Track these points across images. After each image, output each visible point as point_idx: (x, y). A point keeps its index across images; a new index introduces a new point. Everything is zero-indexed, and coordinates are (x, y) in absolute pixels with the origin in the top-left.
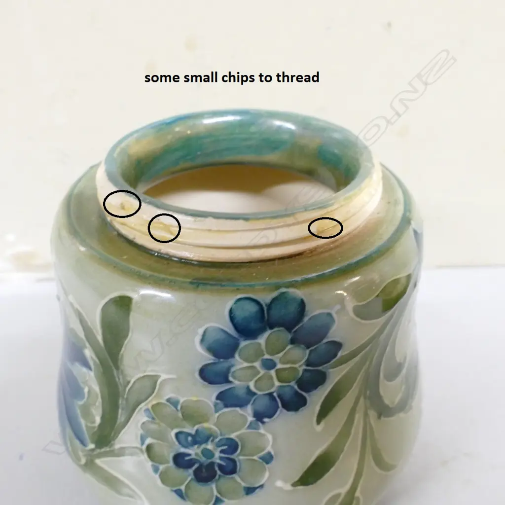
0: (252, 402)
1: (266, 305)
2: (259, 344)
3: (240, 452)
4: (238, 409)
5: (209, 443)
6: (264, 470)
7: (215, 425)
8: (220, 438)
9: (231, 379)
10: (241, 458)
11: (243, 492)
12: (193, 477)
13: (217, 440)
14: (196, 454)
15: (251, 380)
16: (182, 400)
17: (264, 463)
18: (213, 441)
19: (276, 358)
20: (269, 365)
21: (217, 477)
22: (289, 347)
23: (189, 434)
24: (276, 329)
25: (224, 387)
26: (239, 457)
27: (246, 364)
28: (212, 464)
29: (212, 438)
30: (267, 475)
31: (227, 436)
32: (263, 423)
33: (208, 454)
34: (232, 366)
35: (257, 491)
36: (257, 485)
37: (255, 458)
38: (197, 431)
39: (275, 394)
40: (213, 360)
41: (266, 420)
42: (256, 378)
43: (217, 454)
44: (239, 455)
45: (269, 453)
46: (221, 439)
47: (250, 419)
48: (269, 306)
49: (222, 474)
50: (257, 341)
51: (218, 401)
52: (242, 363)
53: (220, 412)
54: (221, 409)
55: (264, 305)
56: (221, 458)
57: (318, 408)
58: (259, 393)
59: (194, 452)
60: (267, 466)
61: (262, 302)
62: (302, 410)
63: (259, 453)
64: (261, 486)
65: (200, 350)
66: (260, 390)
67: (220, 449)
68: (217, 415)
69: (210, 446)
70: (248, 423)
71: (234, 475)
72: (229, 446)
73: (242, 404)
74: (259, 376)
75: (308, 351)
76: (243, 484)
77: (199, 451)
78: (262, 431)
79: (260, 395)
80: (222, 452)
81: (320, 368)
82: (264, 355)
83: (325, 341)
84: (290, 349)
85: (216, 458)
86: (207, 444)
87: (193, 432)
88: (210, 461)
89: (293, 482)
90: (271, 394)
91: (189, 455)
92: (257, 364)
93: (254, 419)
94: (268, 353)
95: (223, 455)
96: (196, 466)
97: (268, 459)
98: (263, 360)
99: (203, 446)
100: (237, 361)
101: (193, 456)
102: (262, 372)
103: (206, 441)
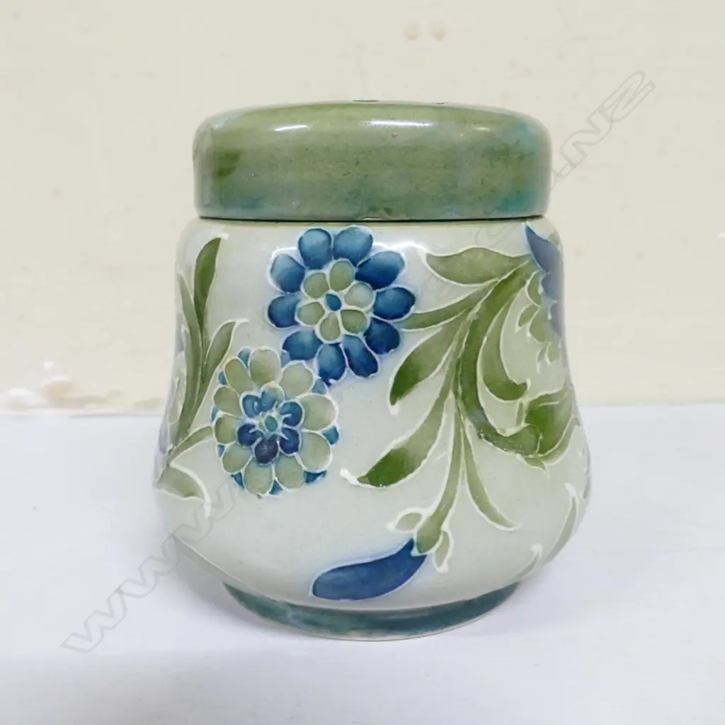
0: (317, 354)
1: (334, 236)
2: (324, 275)
3: (303, 423)
4: (303, 362)
5: (274, 409)
6: (327, 452)
7: (280, 384)
8: (285, 402)
9: (297, 319)
10: (305, 430)
11: (303, 480)
12: (254, 456)
13: (281, 405)
14: (261, 425)
15: (316, 323)
16: (253, 351)
17: (328, 442)
18: (277, 406)
19: (342, 294)
20: (334, 303)
21: (278, 455)
22: (355, 282)
23: (256, 399)
24: (340, 259)
25: (291, 331)
26: (301, 429)
27: (311, 300)
28: (275, 437)
29: (276, 404)
30: (331, 457)
31: (292, 400)
32: (329, 384)
33: (271, 423)
34: (298, 301)
35: (319, 478)
36: (318, 472)
37: (319, 432)
38: (263, 393)
39: (341, 346)
40: (281, 293)
41: (332, 381)
42: (321, 320)
43: (281, 425)
44: (303, 426)
45: (335, 429)
46: (285, 404)
47: (316, 377)
48: (337, 237)
49: (282, 452)
50: (322, 271)
51: (285, 351)
52: (307, 298)
53: (287, 366)
54: (287, 362)
55: (332, 237)
56: (284, 430)
57: (391, 381)
58: (325, 341)
59: (257, 422)
60: (331, 446)
61: (330, 233)
62: (373, 377)
63: (323, 428)
64: (323, 473)
65: (271, 282)
66: (326, 339)
67: (284, 417)
68: (283, 369)
69: (274, 414)
70: (314, 383)
71: (295, 454)
72: (294, 415)
73: (307, 357)
74: (324, 317)
75: (375, 293)
76: (305, 468)
77: (263, 421)
78: (328, 396)
79: (326, 344)
80: (286, 421)
81: (390, 322)
82: (328, 289)
83: (394, 285)
84: (354, 286)
85: (278, 430)
86: (272, 411)
87: (259, 395)
88: (272, 433)
89: (360, 476)
90: (336, 345)
91: (253, 426)
92: (322, 301)
93: (320, 378)
94: (332, 288)
95: (286, 426)
96: (259, 440)
97: (333, 436)
98: (328, 295)
99: (268, 414)
100: (303, 294)
101: (257, 428)
102: (328, 311)
103: (270, 407)
